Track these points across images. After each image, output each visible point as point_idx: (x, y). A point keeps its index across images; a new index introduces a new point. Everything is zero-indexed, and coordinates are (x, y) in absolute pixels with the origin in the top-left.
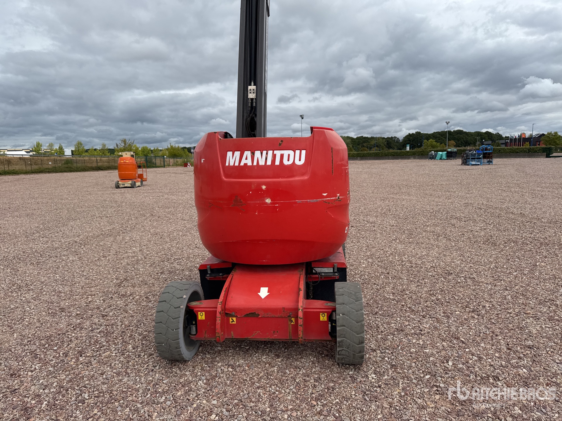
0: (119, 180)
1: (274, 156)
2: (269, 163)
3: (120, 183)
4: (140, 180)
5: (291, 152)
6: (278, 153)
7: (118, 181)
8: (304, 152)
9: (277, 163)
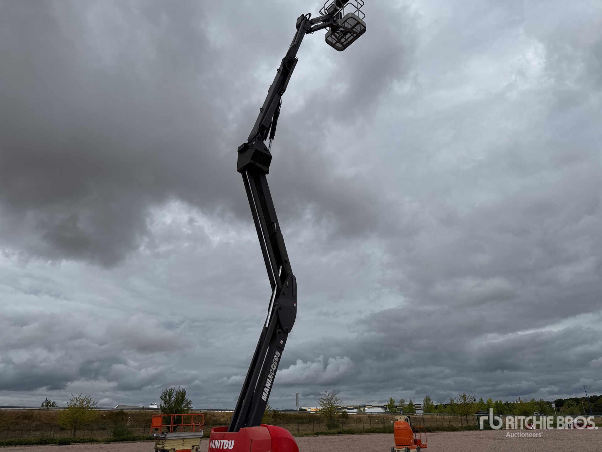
0: (395, 445)
1: (221, 443)
2: (219, 448)
3: (395, 449)
4: (416, 446)
5: (227, 441)
6: (222, 441)
7: (394, 447)
8: (233, 441)
9: (221, 448)
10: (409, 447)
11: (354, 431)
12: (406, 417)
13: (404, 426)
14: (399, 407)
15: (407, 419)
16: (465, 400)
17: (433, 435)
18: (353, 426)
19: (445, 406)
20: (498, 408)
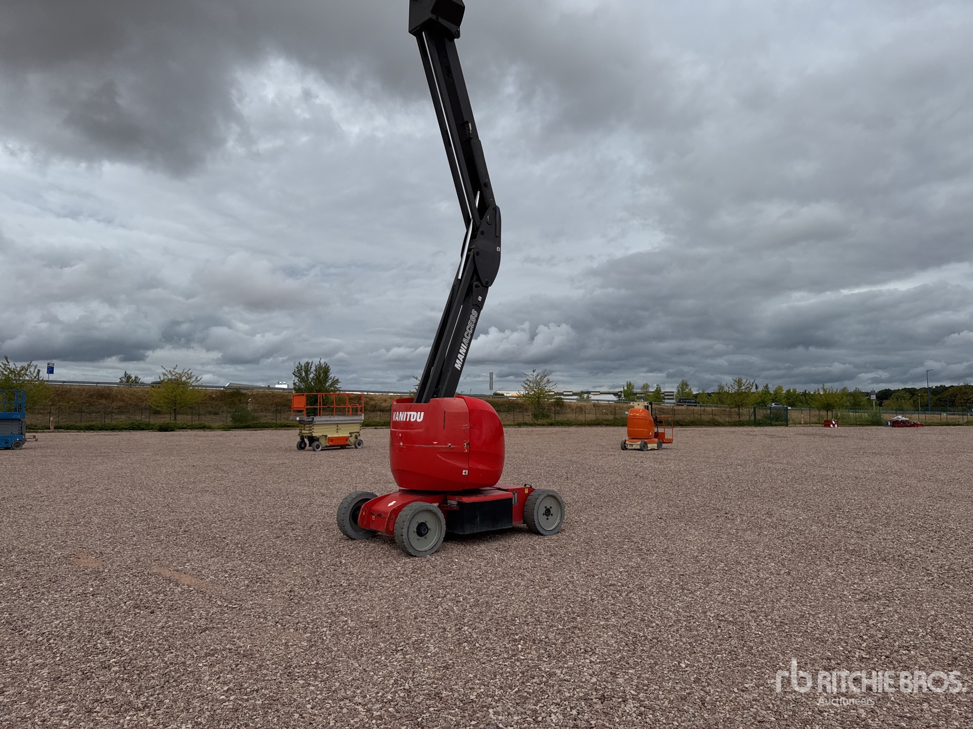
0: (627, 438)
1: (407, 415)
2: (404, 420)
3: (627, 442)
4: (656, 440)
5: (415, 413)
6: (409, 413)
7: (626, 441)
8: (423, 413)
9: (408, 420)
10: (646, 440)
11: (571, 422)
12: (646, 404)
13: (643, 414)
14: (640, 395)
15: (648, 406)
16: (740, 386)
17: (685, 430)
18: (571, 416)
19: (709, 395)
20: (789, 399)
